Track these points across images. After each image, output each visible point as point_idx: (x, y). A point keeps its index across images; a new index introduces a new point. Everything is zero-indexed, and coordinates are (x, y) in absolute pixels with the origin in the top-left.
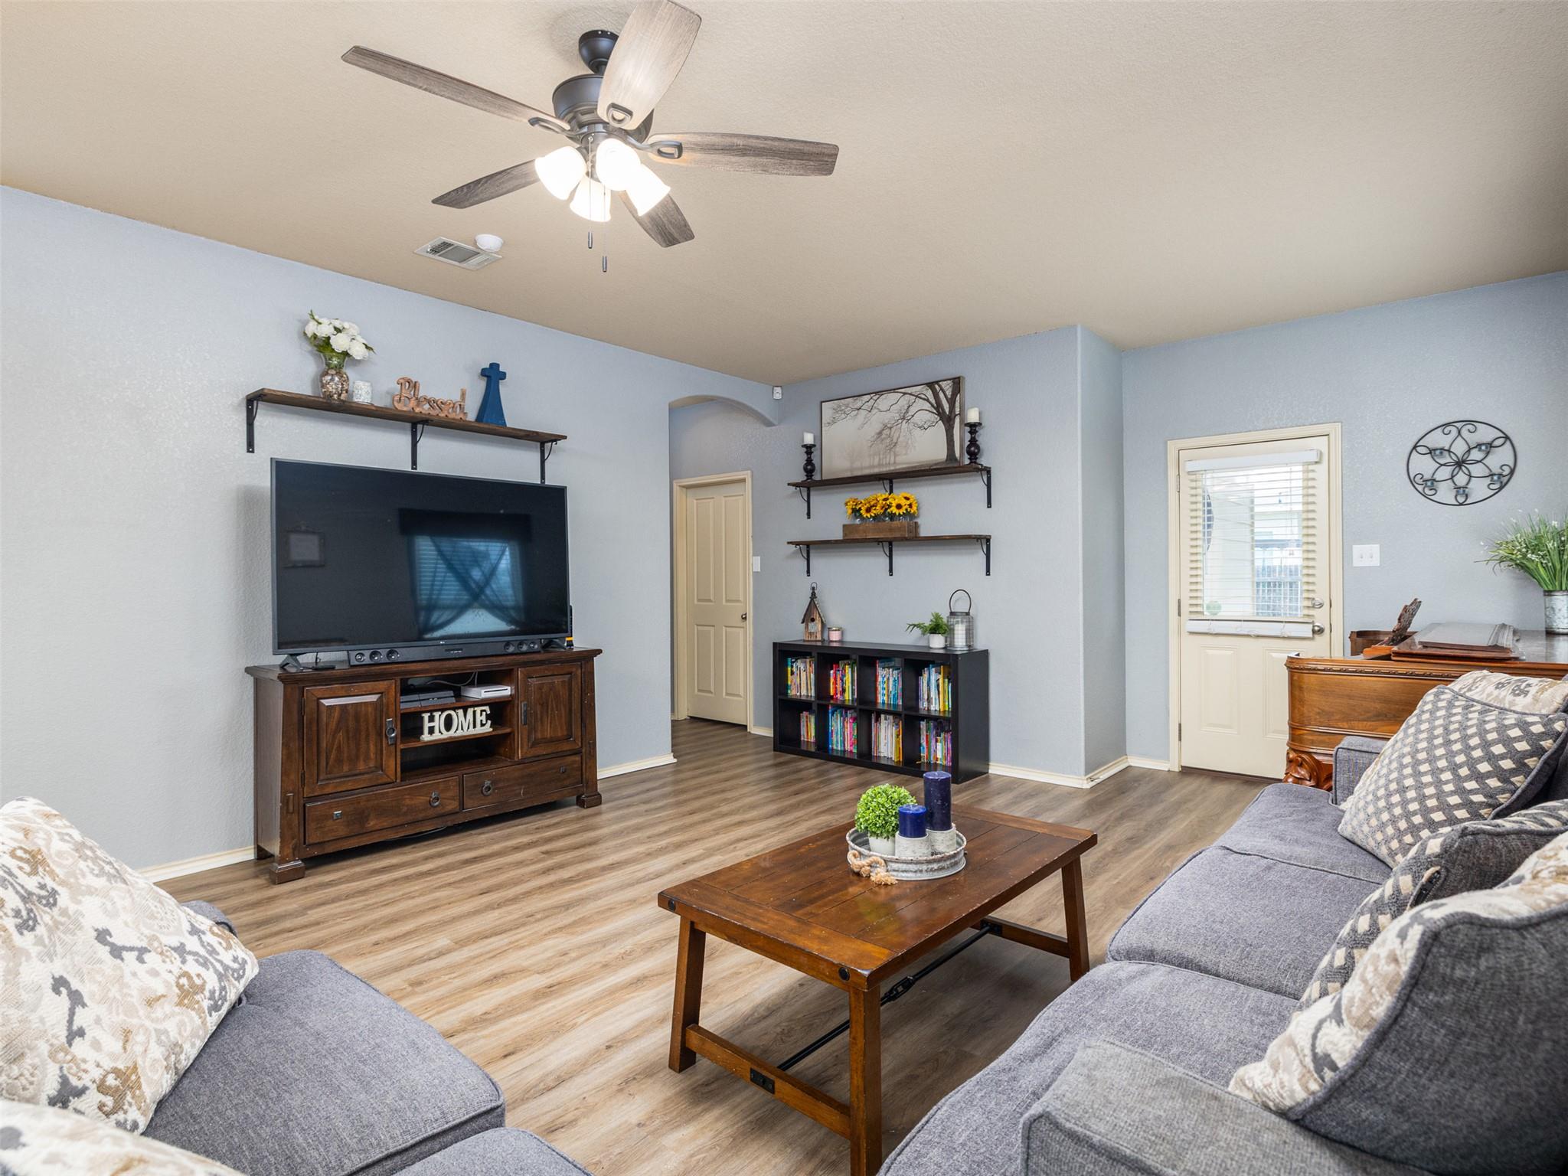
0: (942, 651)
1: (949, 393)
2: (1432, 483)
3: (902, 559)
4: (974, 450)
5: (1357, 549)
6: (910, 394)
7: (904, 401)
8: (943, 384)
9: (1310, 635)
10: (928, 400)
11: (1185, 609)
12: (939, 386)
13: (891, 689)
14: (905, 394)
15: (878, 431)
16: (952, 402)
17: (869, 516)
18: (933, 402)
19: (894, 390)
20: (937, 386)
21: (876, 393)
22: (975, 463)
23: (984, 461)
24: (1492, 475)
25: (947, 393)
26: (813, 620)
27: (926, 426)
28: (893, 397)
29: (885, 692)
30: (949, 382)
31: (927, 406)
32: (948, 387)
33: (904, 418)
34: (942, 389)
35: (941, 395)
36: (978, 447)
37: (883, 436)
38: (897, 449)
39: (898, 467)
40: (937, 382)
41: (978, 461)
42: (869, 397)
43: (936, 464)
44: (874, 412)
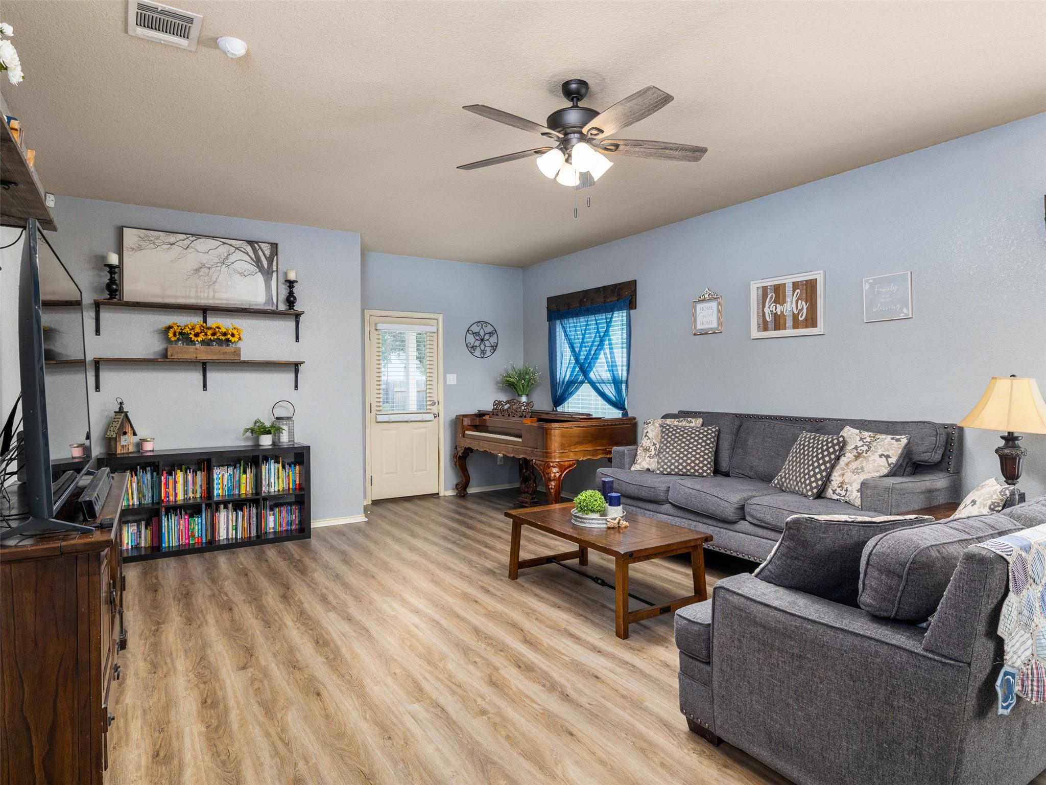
0: (270, 447)
1: (268, 253)
2: (474, 347)
3: (213, 377)
4: (291, 300)
5: (448, 376)
6: (230, 245)
7: (224, 250)
8: (262, 245)
9: (433, 418)
10: (247, 254)
11: (374, 408)
12: (259, 246)
13: (226, 483)
14: (224, 243)
15: (195, 268)
16: (270, 260)
17: (196, 339)
18: (253, 256)
19: (213, 237)
20: (256, 245)
21: (193, 235)
22: (293, 309)
23: (298, 307)
24: (492, 346)
25: (266, 252)
26: (125, 433)
27: (246, 274)
28: (212, 243)
29: (220, 486)
30: (267, 245)
31: (247, 258)
32: (267, 249)
33: (223, 263)
34: (260, 248)
35: (260, 253)
36: (295, 298)
37: (201, 273)
38: (217, 286)
39: (217, 302)
40: (257, 242)
41: (295, 308)
42: (184, 236)
43: (255, 305)
44: (190, 250)
